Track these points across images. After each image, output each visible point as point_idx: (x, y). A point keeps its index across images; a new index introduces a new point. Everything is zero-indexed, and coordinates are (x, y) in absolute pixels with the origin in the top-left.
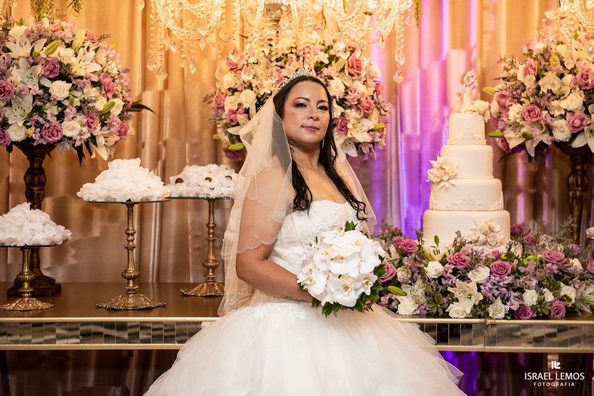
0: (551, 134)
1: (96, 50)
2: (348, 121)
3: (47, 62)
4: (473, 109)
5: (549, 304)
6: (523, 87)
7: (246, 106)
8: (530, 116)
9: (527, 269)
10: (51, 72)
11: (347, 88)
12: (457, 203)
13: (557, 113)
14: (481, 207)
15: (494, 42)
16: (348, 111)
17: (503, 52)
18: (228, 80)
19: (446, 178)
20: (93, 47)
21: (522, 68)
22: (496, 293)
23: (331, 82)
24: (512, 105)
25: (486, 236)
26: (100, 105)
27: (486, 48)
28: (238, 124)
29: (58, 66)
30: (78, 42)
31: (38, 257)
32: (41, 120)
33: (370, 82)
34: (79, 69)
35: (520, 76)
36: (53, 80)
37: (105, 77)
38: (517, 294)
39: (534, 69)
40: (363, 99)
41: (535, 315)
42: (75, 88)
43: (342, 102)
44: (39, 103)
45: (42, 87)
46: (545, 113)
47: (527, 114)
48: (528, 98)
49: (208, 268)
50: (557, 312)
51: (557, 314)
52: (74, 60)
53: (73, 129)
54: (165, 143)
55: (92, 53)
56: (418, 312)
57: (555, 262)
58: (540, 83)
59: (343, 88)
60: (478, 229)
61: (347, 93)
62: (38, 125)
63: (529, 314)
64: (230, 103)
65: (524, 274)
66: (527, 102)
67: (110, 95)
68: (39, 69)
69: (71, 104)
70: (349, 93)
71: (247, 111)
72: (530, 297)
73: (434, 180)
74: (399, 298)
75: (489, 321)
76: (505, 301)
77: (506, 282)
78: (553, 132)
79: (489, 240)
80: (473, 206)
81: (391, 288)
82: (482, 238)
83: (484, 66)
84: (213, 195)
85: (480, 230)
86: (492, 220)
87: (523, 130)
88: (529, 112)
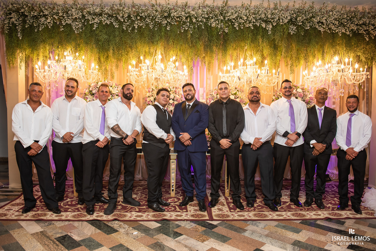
1: (117, 88)
6: (214, 97)
11: (174, 96)
15: (210, 86)
17: (212, 88)
18: (148, 94)
20: (117, 87)
21: (214, 92)
23: (171, 95)
27: (208, 88)
30: (113, 86)
33: (180, 95)
34: (113, 92)
35: (213, 94)
37: (119, 94)
40: (178, 99)
42: (112, 96)
43: (173, 100)
52: (112, 90)
55: (116, 88)
58: (217, 96)
61: (174, 98)
64: (148, 99)
71: (152, 101)
83: (207, 92)
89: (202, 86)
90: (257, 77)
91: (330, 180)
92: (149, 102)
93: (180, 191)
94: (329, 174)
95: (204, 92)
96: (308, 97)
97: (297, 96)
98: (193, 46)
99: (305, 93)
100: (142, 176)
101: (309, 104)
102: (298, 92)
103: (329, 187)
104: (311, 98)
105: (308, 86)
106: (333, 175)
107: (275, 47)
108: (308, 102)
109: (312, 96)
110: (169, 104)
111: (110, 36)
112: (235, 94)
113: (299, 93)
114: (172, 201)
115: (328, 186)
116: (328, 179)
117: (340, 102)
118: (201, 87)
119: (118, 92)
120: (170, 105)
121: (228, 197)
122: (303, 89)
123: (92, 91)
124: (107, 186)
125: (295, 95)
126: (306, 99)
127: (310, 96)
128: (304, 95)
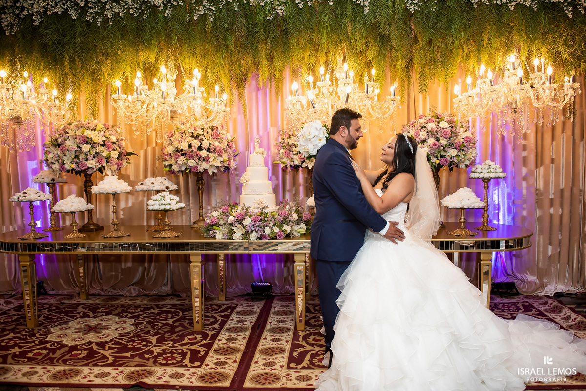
2: (210, 158)
3: (82, 137)
4: (257, 152)
5: (276, 234)
7: (170, 152)
8: (286, 154)
9: (268, 219)
10: (84, 141)
11: (211, 144)
12: (249, 191)
13: (295, 153)
14: (259, 193)
16: (210, 154)
19: (245, 181)
20: (104, 130)
22: (253, 229)
23: (203, 142)
25: (259, 205)
26: (105, 154)
28: (167, 160)
29: (86, 139)
30: (98, 129)
31: (91, 215)
32: (77, 161)
33: (226, 141)
34: (95, 140)
36: (83, 144)
37: (108, 142)
38: (262, 230)
39: (288, 134)
40: (218, 149)
41: (270, 238)
42: (93, 147)
43: (208, 150)
44: (77, 154)
45: (79, 147)
46: (291, 153)
48: (285, 147)
49: (159, 219)
51: (280, 237)
52: (92, 136)
53: (92, 164)
54: (156, 168)
55: (102, 133)
56: (224, 237)
57: (283, 215)
59: (208, 145)
60: (256, 202)
61: (210, 146)
62: (77, 163)
63: (266, 238)
64: (165, 151)
65: (267, 221)
66: (285, 149)
67: (111, 150)
68: (77, 140)
69: (90, 153)
70: (211, 146)
72: (267, 231)
73: (242, 182)
74: (217, 231)
75: (250, 241)
76: (257, 232)
77: (258, 224)
78: (294, 161)
79: (259, 207)
80: (256, 193)
81: (214, 227)
82: (257, 206)
84: (154, 189)
86: (263, 198)
87: (283, 160)
88: (285, 152)
89: (275, 124)
91: (517, 294)
92: (166, 155)
93: (221, 319)
94: (515, 281)
95: (278, 134)
96: (459, 137)
97: (438, 136)
98: (221, 46)
99: (454, 129)
100: (172, 287)
101: (463, 150)
103: (509, 310)
104: (468, 140)
105: (464, 116)
106: (522, 283)
107: (384, 41)
108: (460, 147)
109: (471, 136)
110: (199, 159)
111: (65, 36)
113: (442, 129)
114: (189, 341)
115: (509, 307)
116: (514, 291)
117: (536, 145)
119: (104, 139)
120: (201, 159)
121: (302, 331)
122: (450, 122)
123: (56, 140)
124: (100, 307)
125: (434, 135)
126: (456, 141)
127: (465, 135)
128: (451, 134)
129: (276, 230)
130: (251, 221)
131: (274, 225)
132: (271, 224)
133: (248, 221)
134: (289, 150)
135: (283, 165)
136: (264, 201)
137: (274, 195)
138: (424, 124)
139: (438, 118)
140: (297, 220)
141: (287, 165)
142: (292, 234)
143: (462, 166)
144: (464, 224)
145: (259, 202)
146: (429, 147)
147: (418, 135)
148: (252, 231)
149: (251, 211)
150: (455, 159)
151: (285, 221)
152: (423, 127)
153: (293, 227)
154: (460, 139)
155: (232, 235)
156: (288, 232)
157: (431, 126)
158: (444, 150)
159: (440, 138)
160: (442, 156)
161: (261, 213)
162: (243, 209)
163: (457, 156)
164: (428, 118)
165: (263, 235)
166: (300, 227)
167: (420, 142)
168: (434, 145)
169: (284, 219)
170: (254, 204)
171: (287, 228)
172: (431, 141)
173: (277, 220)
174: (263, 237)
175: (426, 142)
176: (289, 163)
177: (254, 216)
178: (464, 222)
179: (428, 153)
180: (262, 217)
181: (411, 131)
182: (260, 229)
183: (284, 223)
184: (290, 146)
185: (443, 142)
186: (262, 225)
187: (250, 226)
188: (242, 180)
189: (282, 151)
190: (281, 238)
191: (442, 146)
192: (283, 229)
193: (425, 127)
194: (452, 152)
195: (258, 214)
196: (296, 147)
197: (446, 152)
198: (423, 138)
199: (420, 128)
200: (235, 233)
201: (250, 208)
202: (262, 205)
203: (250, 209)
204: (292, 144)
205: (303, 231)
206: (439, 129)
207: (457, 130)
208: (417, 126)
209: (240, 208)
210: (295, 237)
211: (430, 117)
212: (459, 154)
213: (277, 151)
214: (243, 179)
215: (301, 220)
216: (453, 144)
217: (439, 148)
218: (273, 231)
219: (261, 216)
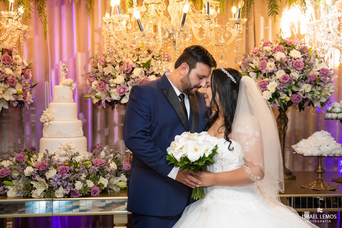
0: (111, 97)
4: (64, 83)
5: (90, 189)
8: (100, 87)
9: (80, 170)
12: (53, 134)
13: (112, 85)
14: (66, 136)
15: (100, 49)
19: (47, 120)
22: (59, 183)
24: (93, 81)
25: (66, 151)
38: (71, 184)
39: (103, 62)
41: (81, 195)
46: (107, 85)
47: (99, 86)
48: (99, 77)
50: (94, 192)
56: (18, 195)
57: (98, 165)
60: (62, 147)
63: (78, 195)
65: (78, 172)
66: (99, 80)
72: (79, 185)
73: (43, 121)
74: (9, 187)
76: (64, 187)
77: (66, 177)
78: (111, 95)
79: (68, 154)
80: (62, 135)
81: (5, 182)
82: (64, 152)
85: (63, 148)
86: (71, 142)
87: (97, 94)
88: (100, 84)
89: (83, 48)
90: (183, 23)
95: (88, 61)
96: (314, 70)
97: (288, 68)
99: (308, 59)
101: (319, 85)
102: (291, 58)
104: (324, 73)
108: (315, 81)
109: (327, 67)
112: (147, 65)
113: (293, 60)
118: (79, 50)
122: (302, 51)
125: (284, 66)
126: (311, 74)
127: (320, 67)
128: (305, 66)
129: (90, 184)
130: (57, 173)
131: (87, 178)
132: (84, 176)
133: (52, 173)
134: (104, 81)
135: (96, 101)
136: (73, 146)
137: (85, 138)
138: (271, 53)
139: (287, 46)
140: (116, 170)
141: (100, 101)
142: (110, 189)
143: (317, 104)
144: (321, 176)
145: (66, 147)
146: (277, 81)
147: (264, 66)
148: (59, 186)
149: (56, 159)
150: (309, 96)
151: (101, 172)
152: (270, 57)
153: (112, 179)
154: (315, 72)
155: (30, 191)
156: (106, 186)
157: (280, 56)
158: (296, 85)
159: (292, 70)
160: (294, 93)
161: (71, 162)
162: (45, 157)
163: (312, 92)
164: (275, 46)
165: (73, 191)
166: (119, 179)
167: (267, 74)
168: (285, 78)
169: (100, 170)
170: (59, 150)
171: (104, 181)
172: (280, 74)
173: (91, 171)
174: (72, 194)
175: (274, 75)
176: (104, 98)
177: (61, 167)
178: (321, 173)
179: (276, 88)
180: (72, 168)
181: (254, 61)
182: (69, 184)
183: (100, 175)
184: (106, 76)
185: (295, 75)
186: (72, 179)
187: (56, 180)
188: (42, 119)
189: (95, 83)
190: (96, 195)
191: (294, 80)
192: (99, 183)
193: (273, 57)
194: (306, 88)
195: (66, 164)
196: (113, 78)
197: (298, 87)
198: (270, 69)
199: (267, 58)
200: (35, 189)
201: (55, 155)
202: (71, 152)
203: (55, 157)
204: (109, 74)
205: (124, 185)
206: (290, 60)
207: (311, 61)
208: (263, 55)
209: (41, 156)
210: (114, 194)
211: (277, 45)
212: (314, 90)
213: (88, 83)
214: (45, 117)
215: (120, 171)
216: (306, 78)
217: (290, 81)
218: (85, 185)
219: (70, 166)
